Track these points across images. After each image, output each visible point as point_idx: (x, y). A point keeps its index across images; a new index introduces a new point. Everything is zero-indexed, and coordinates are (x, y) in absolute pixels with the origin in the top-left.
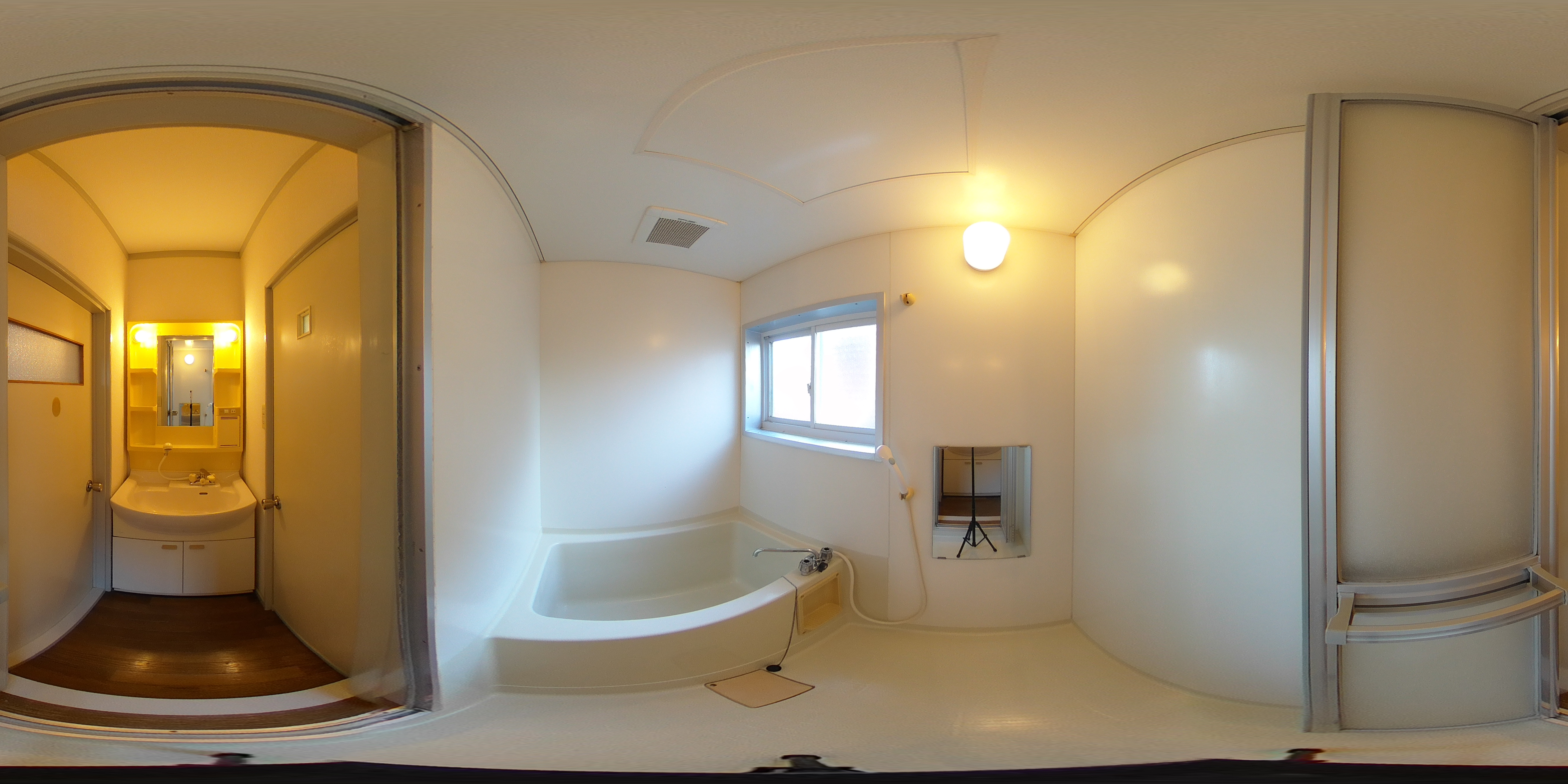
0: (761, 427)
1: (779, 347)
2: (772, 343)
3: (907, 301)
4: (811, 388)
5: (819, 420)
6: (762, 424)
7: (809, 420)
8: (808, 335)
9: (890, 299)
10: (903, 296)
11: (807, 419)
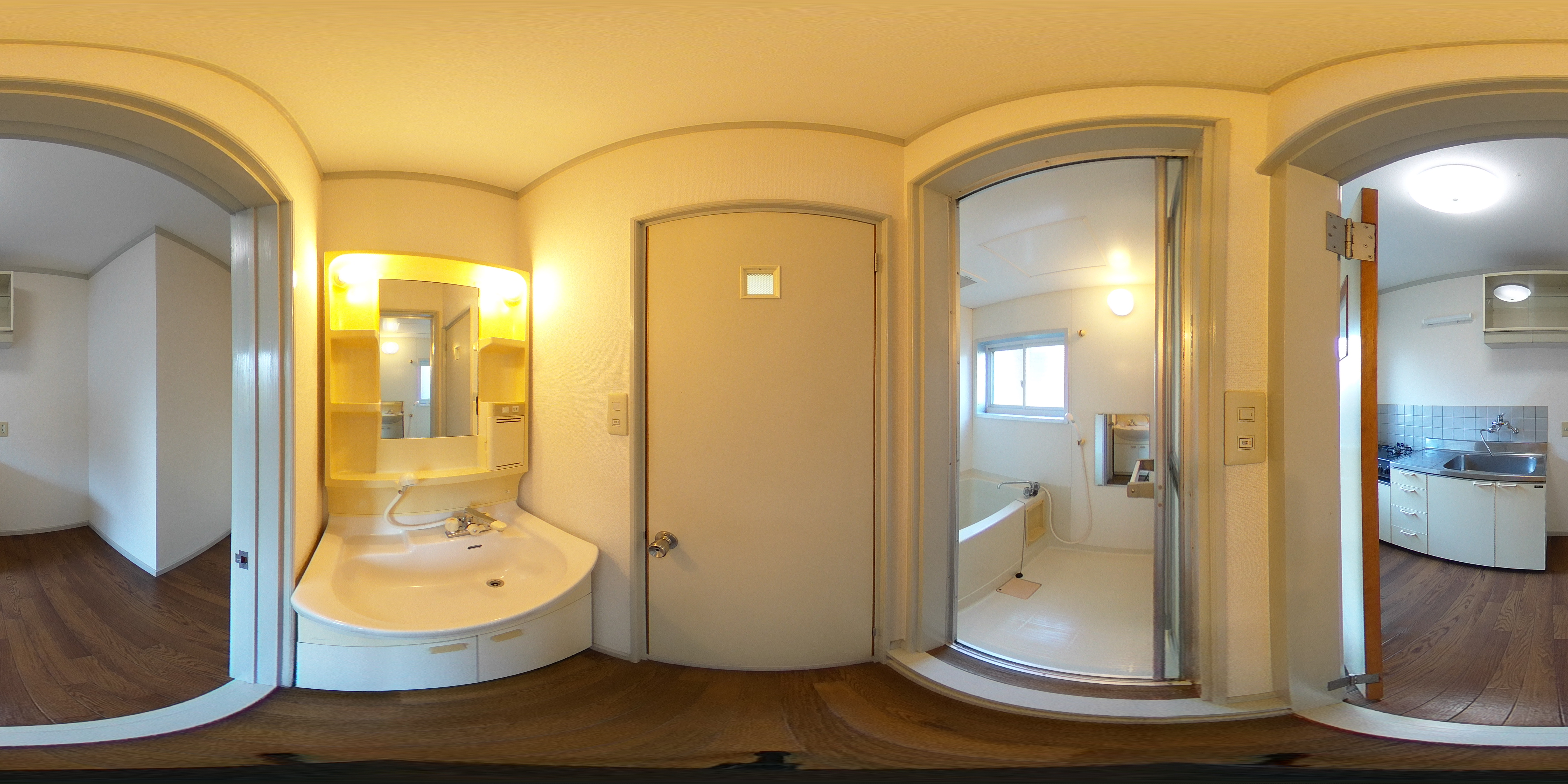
0: (986, 412)
1: (998, 355)
2: (993, 353)
3: (1080, 334)
4: (1023, 383)
5: (1028, 404)
6: (986, 409)
7: (1022, 405)
8: (1021, 348)
9: (1072, 332)
10: (1079, 331)
11: (1021, 404)
